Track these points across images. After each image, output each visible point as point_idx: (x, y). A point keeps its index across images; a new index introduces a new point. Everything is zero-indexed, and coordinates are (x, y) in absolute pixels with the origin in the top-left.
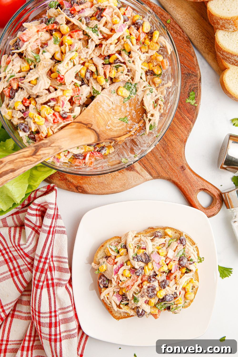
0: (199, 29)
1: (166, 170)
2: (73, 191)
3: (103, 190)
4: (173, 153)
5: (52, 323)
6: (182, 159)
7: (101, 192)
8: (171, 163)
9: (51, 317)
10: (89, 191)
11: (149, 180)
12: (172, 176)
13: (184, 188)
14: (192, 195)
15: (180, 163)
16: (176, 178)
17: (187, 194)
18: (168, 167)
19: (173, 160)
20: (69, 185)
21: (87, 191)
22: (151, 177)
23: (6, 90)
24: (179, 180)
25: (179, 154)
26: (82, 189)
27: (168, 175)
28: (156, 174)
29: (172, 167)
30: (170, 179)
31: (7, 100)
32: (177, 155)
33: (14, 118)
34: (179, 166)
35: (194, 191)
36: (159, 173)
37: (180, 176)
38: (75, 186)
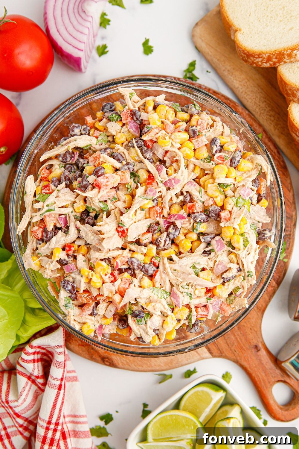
0: (265, 102)
1: (233, 348)
2: (96, 361)
3: (140, 366)
4: (245, 325)
6: (257, 335)
7: (136, 368)
8: (240, 339)
10: (121, 365)
11: (206, 358)
12: (240, 357)
13: (255, 376)
14: (265, 388)
15: (254, 340)
16: (246, 361)
17: (260, 385)
18: (236, 344)
19: (245, 334)
20: (92, 354)
21: (117, 364)
22: (211, 356)
23: (37, 230)
24: (249, 364)
25: (254, 328)
26: (111, 362)
27: (234, 355)
28: (217, 353)
29: (242, 345)
30: (236, 362)
31: (33, 242)
32: (251, 329)
33: (46, 269)
34: (252, 344)
35: (269, 382)
36: (222, 352)
37: (251, 358)
38: (100, 356)
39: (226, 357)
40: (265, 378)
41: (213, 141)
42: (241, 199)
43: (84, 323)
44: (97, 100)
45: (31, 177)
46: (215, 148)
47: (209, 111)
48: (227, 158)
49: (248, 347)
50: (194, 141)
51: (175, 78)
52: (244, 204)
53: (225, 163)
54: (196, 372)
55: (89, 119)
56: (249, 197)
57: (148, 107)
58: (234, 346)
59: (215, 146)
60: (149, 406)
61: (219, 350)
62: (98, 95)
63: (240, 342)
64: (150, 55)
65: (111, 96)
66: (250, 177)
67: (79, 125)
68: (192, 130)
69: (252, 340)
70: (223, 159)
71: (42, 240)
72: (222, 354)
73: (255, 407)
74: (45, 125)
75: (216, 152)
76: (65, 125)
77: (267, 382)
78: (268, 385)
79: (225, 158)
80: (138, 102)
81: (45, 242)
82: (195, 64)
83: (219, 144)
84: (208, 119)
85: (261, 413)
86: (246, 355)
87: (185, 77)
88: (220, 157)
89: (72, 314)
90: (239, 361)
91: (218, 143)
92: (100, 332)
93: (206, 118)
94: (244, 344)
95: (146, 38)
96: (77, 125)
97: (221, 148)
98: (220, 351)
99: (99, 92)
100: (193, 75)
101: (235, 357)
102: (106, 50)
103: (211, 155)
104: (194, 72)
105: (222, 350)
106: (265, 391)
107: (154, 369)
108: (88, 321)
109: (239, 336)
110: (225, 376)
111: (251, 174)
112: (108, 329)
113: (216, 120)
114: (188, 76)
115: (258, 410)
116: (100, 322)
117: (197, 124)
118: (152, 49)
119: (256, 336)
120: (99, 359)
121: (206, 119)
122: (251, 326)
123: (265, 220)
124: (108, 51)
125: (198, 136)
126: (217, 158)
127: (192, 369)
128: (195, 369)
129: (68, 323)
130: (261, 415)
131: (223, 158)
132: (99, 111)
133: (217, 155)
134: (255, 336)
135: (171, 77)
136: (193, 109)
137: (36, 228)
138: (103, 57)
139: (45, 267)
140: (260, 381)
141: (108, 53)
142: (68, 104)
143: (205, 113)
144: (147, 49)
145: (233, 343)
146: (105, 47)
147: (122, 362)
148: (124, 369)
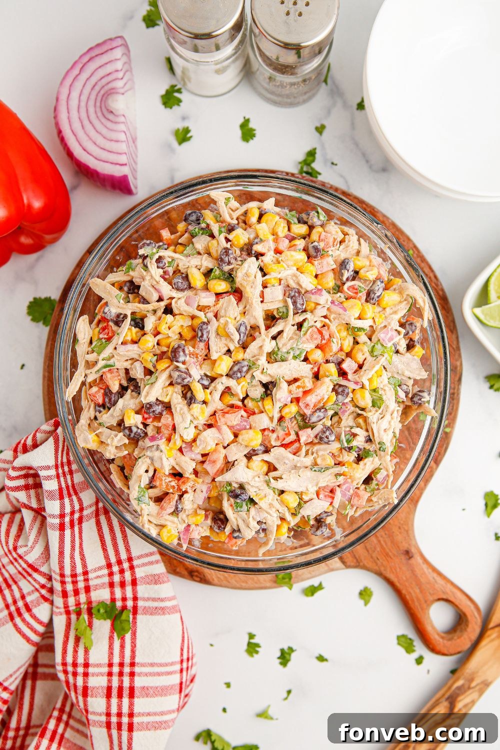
1: (374, 555)
2: (182, 576)
3: (243, 582)
5: (111, 687)
6: (408, 536)
7: (238, 585)
8: (385, 541)
9: (110, 674)
10: (216, 581)
11: (337, 569)
12: (384, 566)
13: (406, 593)
14: (420, 610)
15: (404, 543)
16: (393, 572)
17: (412, 606)
18: (378, 549)
19: (391, 536)
20: (176, 567)
21: (211, 580)
22: (343, 566)
23: (96, 392)
24: (397, 577)
25: (404, 526)
26: (202, 577)
27: (377, 565)
28: (353, 562)
29: (388, 550)
30: (380, 574)
31: (89, 408)
32: (400, 528)
33: (108, 445)
34: (401, 549)
35: (426, 602)
36: (359, 560)
37: (400, 568)
38: (187, 569)
39: (365, 568)
40: (420, 596)
41: (343, 264)
42: (379, 345)
43: (163, 526)
44: (178, 206)
45: (85, 318)
46: (346, 275)
47: (338, 219)
48: (362, 290)
49: (395, 553)
50: (316, 263)
51: (287, 174)
52: (384, 352)
53: (358, 296)
54: (323, 588)
55: (165, 234)
56: (392, 342)
57: (250, 218)
58: (376, 552)
59: (346, 271)
60: (256, 637)
61: (356, 558)
62: (179, 200)
63: (385, 546)
64: (251, 142)
65: (196, 200)
66: (395, 312)
67: (152, 242)
68: (313, 247)
69: (402, 542)
70: (356, 291)
71: (103, 406)
72: (359, 563)
73: (406, 636)
74: (104, 244)
75: (347, 279)
76: (133, 243)
77: (423, 602)
78: (425, 606)
79: (360, 289)
80: (236, 210)
81: (107, 409)
82: (315, 153)
83: (351, 269)
84: (337, 232)
85: (415, 643)
86: (393, 564)
87: (301, 172)
88: (353, 287)
89: (145, 512)
90: (384, 572)
91: (351, 267)
92: (185, 537)
93: (334, 230)
94: (390, 550)
95: (244, 118)
96: (148, 242)
97: (355, 275)
98: (357, 560)
99: (181, 196)
100: (312, 169)
101: (377, 568)
102: (189, 135)
103: (339, 283)
104: (313, 165)
105: (359, 557)
106: (420, 614)
107: (263, 585)
108: (168, 523)
109: (384, 538)
110: (364, 593)
111: (398, 310)
112: (197, 533)
113: (349, 233)
114: (305, 169)
115: (410, 639)
116: (186, 522)
117: (319, 239)
118: (255, 132)
119: (407, 538)
120: (186, 573)
121: (334, 233)
122: (400, 523)
123: (419, 375)
124: (191, 137)
125: (322, 256)
126: (348, 289)
127: (316, 585)
128: (320, 584)
129: (141, 528)
130: (414, 646)
131: (357, 289)
132: (180, 222)
133: (349, 284)
134: (405, 538)
135: (282, 172)
136: (315, 220)
137: (95, 389)
138: (185, 145)
139: (106, 442)
140: (413, 601)
141: (192, 139)
142: (136, 213)
143: (332, 223)
144: (247, 133)
145: (375, 548)
146: (187, 130)
147: (219, 578)
148: (221, 586)
